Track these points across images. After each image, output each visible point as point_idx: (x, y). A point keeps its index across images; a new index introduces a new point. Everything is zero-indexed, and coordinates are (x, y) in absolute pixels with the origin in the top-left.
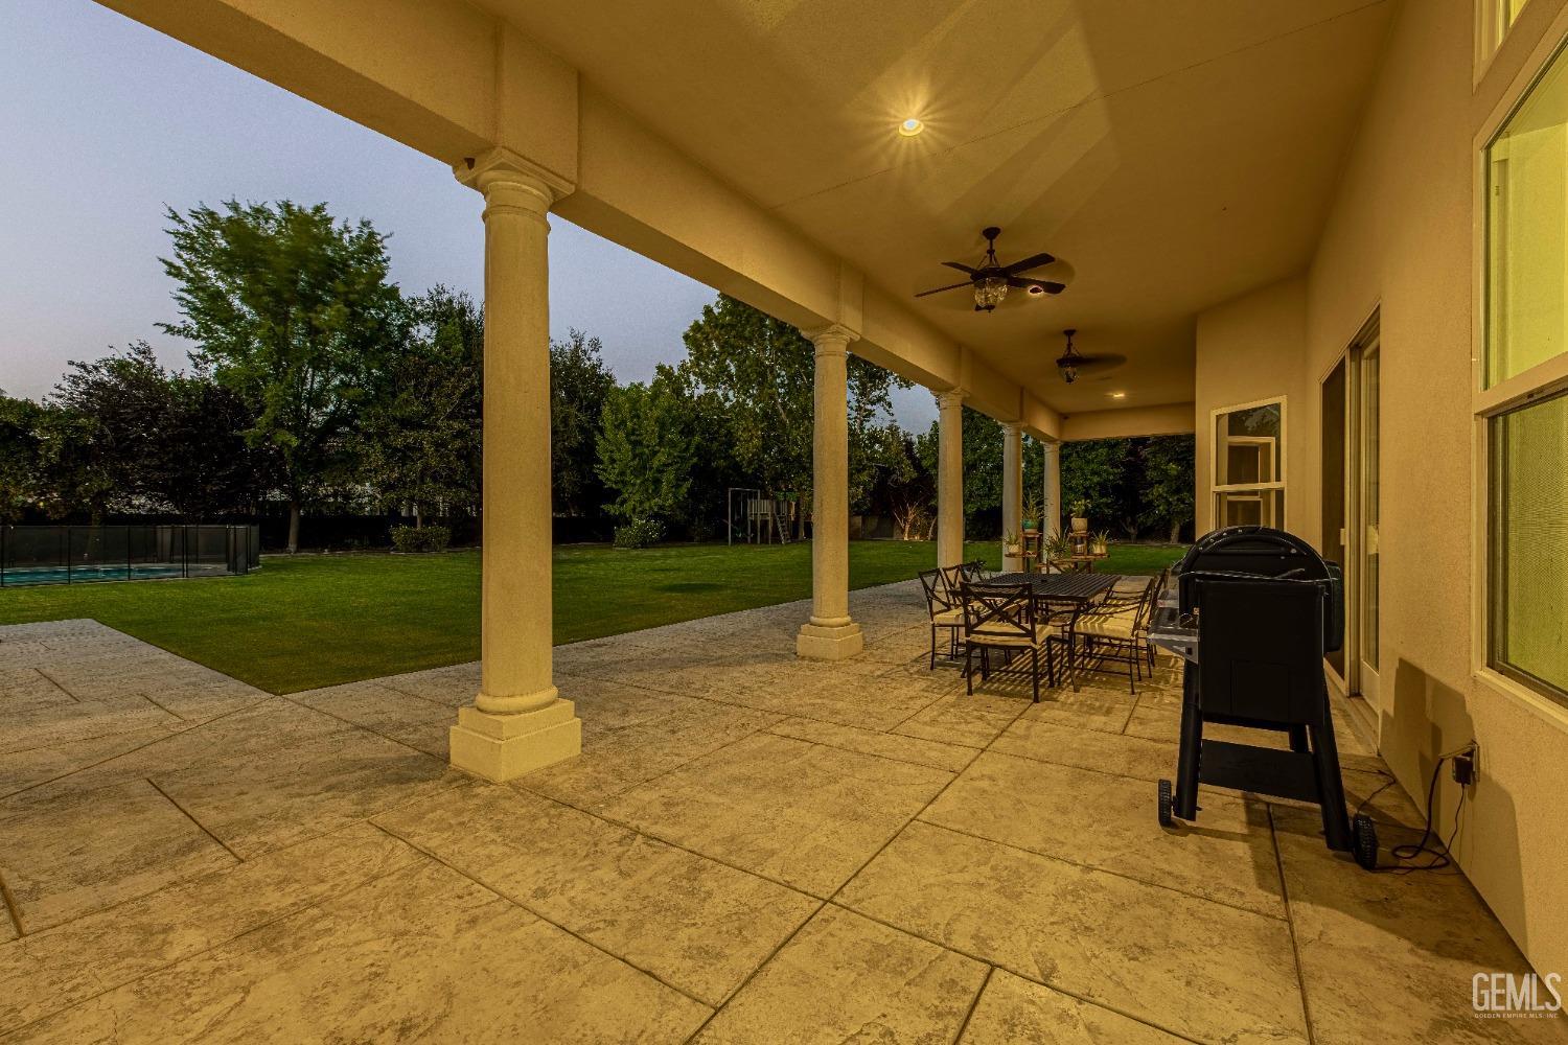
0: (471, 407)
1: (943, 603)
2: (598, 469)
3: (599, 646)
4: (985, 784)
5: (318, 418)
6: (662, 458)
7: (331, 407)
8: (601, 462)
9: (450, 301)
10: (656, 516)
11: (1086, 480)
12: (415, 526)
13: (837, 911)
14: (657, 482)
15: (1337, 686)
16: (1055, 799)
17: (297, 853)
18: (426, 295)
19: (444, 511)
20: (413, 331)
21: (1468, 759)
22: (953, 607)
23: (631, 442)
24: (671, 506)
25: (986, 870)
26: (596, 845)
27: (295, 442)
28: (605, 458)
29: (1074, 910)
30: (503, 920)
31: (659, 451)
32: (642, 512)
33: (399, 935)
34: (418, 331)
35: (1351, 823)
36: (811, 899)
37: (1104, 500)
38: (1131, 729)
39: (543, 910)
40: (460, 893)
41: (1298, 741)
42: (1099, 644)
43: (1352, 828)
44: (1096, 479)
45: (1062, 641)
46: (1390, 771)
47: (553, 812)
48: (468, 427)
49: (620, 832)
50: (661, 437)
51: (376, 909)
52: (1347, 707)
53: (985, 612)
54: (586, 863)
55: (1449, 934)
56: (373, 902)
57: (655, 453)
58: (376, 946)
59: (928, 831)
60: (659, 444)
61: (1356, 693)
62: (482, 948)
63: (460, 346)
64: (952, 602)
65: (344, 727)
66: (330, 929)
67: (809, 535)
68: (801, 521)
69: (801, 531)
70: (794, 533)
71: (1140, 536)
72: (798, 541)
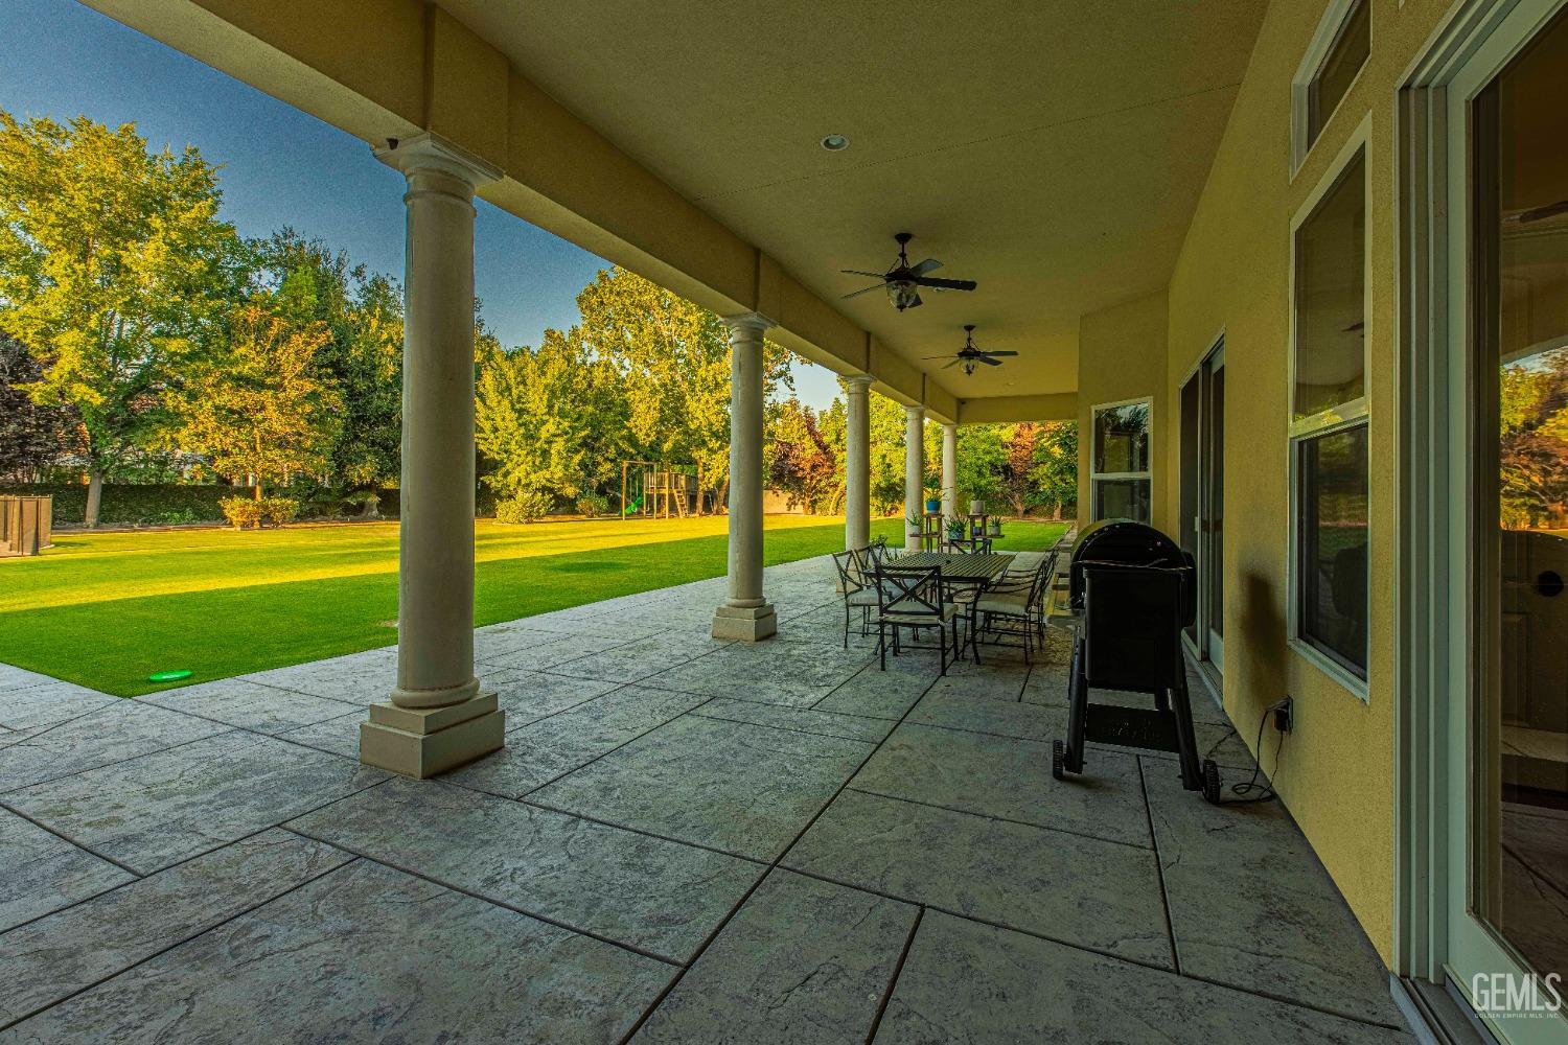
0: (327, 366)
1: (857, 584)
2: (477, 437)
3: (501, 631)
4: (904, 753)
5: (129, 372)
6: (550, 427)
7: (145, 360)
8: (482, 431)
9: (301, 245)
10: (544, 489)
11: (979, 459)
12: (253, 498)
13: (783, 873)
14: (545, 453)
15: (1191, 651)
16: (966, 763)
17: (205, 863)
18: (269, 237)
19: (289, 482)
20: (254, 277)
21: (1285, 711)
22: (865, 588)
23: (516, 411)
24: (560, 478)
25: (910, 827)
26: (538, 831)
27: (98, 400)
28: (487, 426)
29: (988, 856)
30: (459, 910)
31: (547, 421)
32: (528, 485)
33: (346, 935)
34: (260, 276)
35: (1201, 767)
36: (759, 865)
37: (995, 478)
38: (1026, 696)
39: (498, 897)
40: (403, 888)
41: (1161, 701)
42: (996, 619)
43: (1202, 771)
44: (988, 458)
45: (966, 618)
46: (1230, 722)
47: (487, 803)
48: (321, 389)
49: (563, 818)
50: (550, 407)
51: (315, 911)
52: (1199, 670)
53: (896, 592)
54: (531, 851)
55: (1271, 850)
56: (310, 905)
57: (544, 423)
58: (326, 947)
59: (858, 798)
60: (548, 413)
61: (1206, 657)
62: (441, 938)
63: (313, 298)
64: (864, 582)
65: (221, 729)
66: (267, 936)
67: (707, 508)
68: (701, 495)
69: (700, 504)
70: (692, 507)
71: (1026, 512)
72: (697, 515)
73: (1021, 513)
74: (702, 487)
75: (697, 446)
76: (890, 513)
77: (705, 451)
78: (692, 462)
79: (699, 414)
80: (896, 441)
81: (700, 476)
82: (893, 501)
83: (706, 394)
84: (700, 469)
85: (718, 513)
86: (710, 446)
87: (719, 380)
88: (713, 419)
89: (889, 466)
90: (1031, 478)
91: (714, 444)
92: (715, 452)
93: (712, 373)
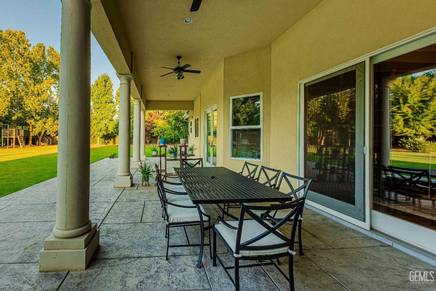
67: (34, 143)
68: (31, 138)
69: (30, 142)
70: (27, 143)
71: (149, 143)
72: (29, 146)
73: (148, 143)
74: (32, 135)
75: (29, 118)
76: (107, 144)
77: (33, 120)
78: (27, 125)
79: (30, 105)
80: (110, 119)
81: (31, 130)
82: (108, 140)
83: (34, 97)
84: (31, 128)
85: (39, 145)
86: (36, 118)
87: (40, 91)
88: (37, 107)
89: (108, 128)
90: (152, 132)
91: (38, 118)
92: (38, 121)
93: (36, 89)
